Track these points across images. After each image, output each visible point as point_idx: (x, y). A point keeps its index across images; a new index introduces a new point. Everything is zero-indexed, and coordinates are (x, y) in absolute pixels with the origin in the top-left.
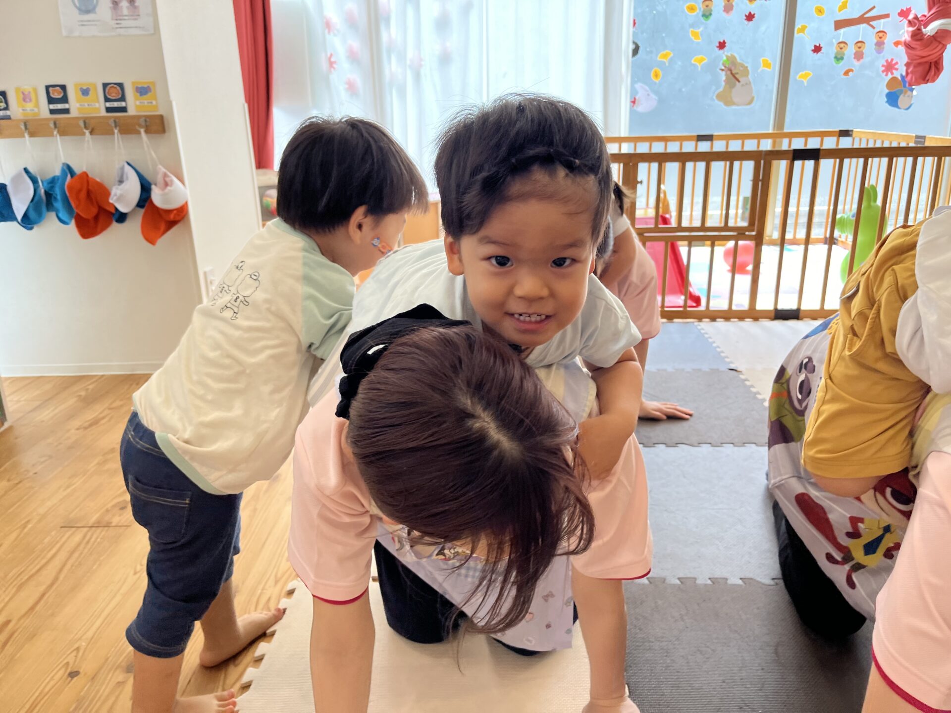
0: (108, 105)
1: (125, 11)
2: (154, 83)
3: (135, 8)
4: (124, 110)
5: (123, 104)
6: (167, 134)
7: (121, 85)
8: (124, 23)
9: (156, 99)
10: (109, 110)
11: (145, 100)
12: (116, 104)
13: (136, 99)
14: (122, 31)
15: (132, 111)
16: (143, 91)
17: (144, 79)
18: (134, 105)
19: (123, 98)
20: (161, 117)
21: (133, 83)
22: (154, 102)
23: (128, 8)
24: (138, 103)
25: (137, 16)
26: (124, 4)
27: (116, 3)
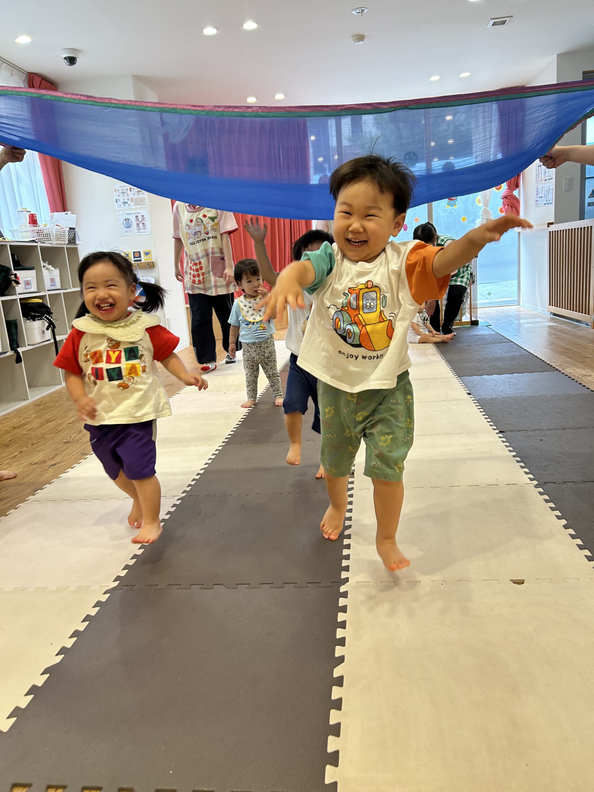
0: (135, 259)
1: (141, 227)
2: (151, 251)
3: (145, 225)
4: (140, 260)
5: (140, 259)
6: (155, 268)
7: (139, 252)
8: (141, 231)
9: (151, 256)
10: (135, 261)
11: (148, 256)
12: (137, 259)
13: (144, 257)
14: (140, 234)
15: (143, 261)
16: (147, 254)
17: (147, 250)
18: (144, 259)
19: (140, 257)
20: (153, 262)
21: (144, 251)
22: (151, 257)
23: (142, 226)
24: (145, 258)
25: (145, 228)
26: (141, 225)
27: (138, 224)
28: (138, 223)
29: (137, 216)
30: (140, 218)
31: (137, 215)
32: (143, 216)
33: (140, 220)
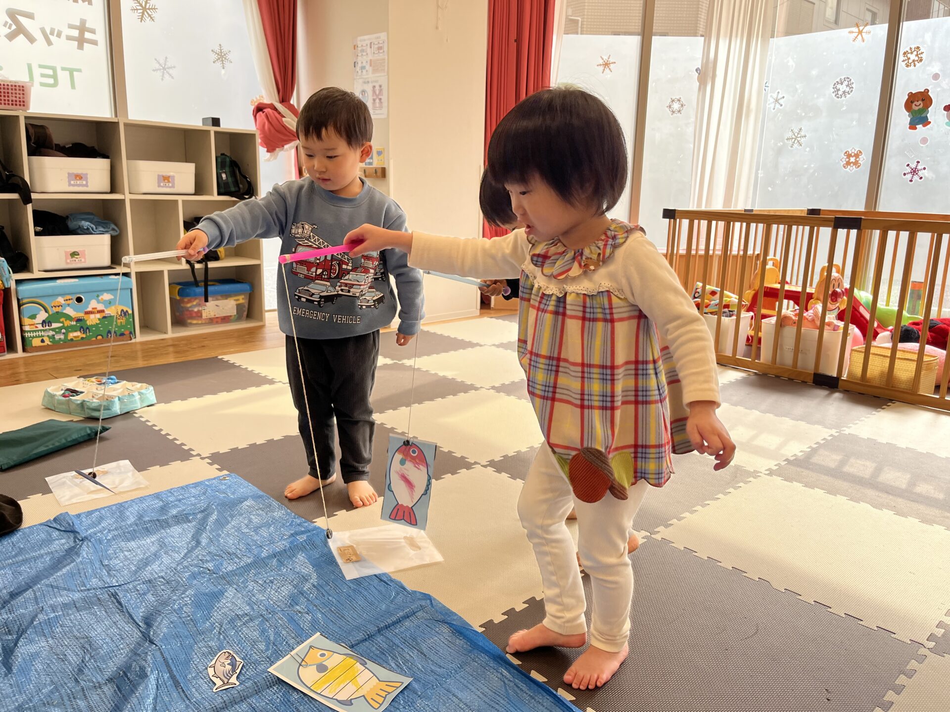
2: (384, 149)
3: (381, 103)
6: (385, 178)
8: (377, 112)
9: (384, 158)
11: (381, 157)
13: (376, 158)
16: (379, 153)
18: (375, 161)
20: (385, 169)
22: (383, 161)
23: (378, 103)
24: (377, 160)
25: (381, 107)
26: (377, 101)
27: (374, 100)
28: (375, 97)
29: (374, 87)
30: (377, 88)
31: (375, 84)
32: (380, 86)
33: (377, 93)
